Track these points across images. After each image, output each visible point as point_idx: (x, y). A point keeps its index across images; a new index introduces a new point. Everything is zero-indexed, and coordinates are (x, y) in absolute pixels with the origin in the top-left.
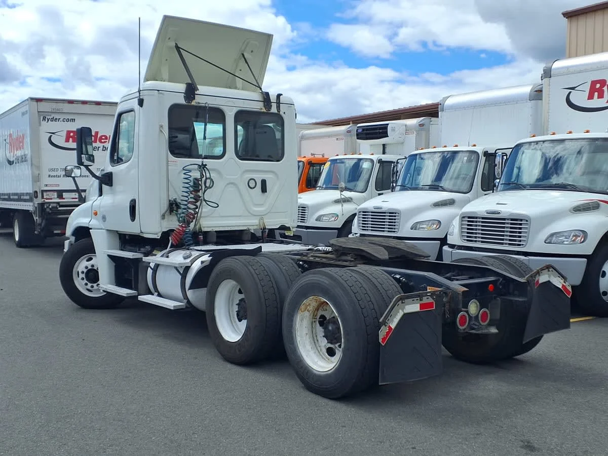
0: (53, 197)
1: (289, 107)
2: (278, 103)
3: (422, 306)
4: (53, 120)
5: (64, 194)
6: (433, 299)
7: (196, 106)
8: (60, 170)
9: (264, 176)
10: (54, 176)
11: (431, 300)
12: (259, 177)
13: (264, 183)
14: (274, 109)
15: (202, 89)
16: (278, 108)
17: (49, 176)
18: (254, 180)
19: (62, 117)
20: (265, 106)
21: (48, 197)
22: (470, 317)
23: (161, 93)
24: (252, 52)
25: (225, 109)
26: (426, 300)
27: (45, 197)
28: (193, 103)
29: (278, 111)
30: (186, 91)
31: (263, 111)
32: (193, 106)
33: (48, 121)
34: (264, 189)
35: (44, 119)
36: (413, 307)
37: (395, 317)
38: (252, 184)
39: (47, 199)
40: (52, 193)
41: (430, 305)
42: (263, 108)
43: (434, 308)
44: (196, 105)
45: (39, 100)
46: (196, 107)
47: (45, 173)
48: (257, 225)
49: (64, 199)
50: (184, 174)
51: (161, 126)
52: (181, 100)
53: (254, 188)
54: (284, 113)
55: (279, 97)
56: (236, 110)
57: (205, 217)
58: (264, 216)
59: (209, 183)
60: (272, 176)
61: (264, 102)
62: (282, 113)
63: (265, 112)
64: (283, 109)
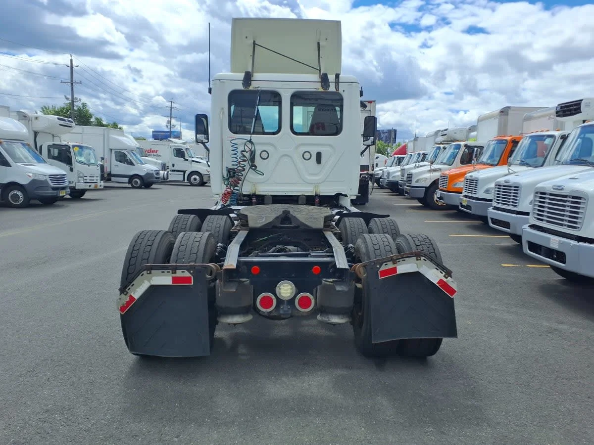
1: (349, 85)
2: (337, 82)
3: (175, 280)
6: (190, 273)
7: (254, 91)
9: (319, 149)
11: (187, 274)
12: (314, 151)
13: (319, 155)
14: (332, 88)
15: (257, 76)
16: (337, 87)
18: (310, 153)
20: (322, 86)
22: (280, 300)
23: (223, 82)
24: (326, 39)
25: (281, 91)
26: (179, 274)
28: (251, 88)
29: (336, 90)
30: (244, 79)
31: (320, 90)
32: (251, 91)
34: (319, 160)
36: (164, 279)
37: (138, 286)
38: (307, 156)
41: (188, 280)
42: (320, 88)
43: (192, 284)
44: (254, 89)
48: (311, 192)
50: (232, 146)
51: (222, 109)
52: (240, 87)
53: (308, 159)
54: (344, 91)
55: (337, 76)
56: (293, 91)
57: (259, 183)
58: (320, 185)
59: (264, 155)
60: (328, 149)
61: (321, 82)
62: (341, 91)
63: (321, 92)
64: (342, 87)
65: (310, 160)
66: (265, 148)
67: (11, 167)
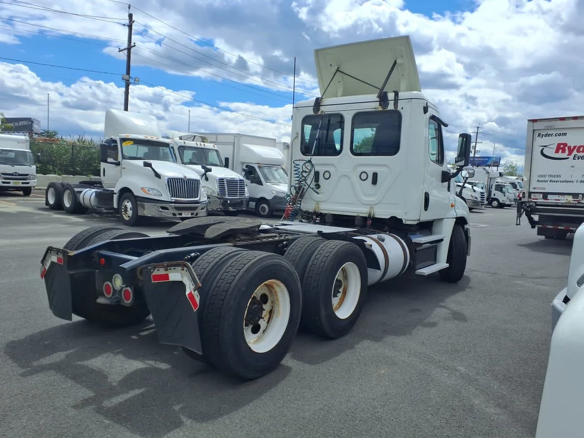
0: (539, 198)
1: (409, 101)
2: (396, 100)
4: (546, 135)
5: (549, 196)
8: (547, 176)
9: (375, 170)
10: (542, 181)
12: (370, 171)
13: (375, 176)
14: (391, 107)
15: (326, 101)
16: (396, 104)
17: (538, 181)
18: (366, 173)
19: (554, 132)
20: (380, 105)
21: (535, 198)
22: (114, 290)
23: (299, 109)
25: (344, 114)
27: (532, 197)
28: (319, 113)
29: (395, 108)
30: (314, 105)
31: (379, 110)
32: (319, 115)
33: (542, 137)
34: (375, 181)
35: (539, 135)
38: (364, 176)
39: (533, 199)
40: (539, 194)
42: (380, 107)
44: (322, 113)
45: (534, 121)
46: (321, 115)
47: (535, 178)
48: (366, 213)
49: (548, 200)
51: (297, 133)
52: (310, 112)
54: (402, 108)
55: (396, 94)
56: (355, 112)
57: (322, 202)
58: (375, 206)
59: (327, 175)
60: (384, 169)
61: (380, 101)
62: (399, 108)
63: (381, 111)
64: (400, 104)
65: (366, 181)
66: (326, 169)
67: (262, 185)
